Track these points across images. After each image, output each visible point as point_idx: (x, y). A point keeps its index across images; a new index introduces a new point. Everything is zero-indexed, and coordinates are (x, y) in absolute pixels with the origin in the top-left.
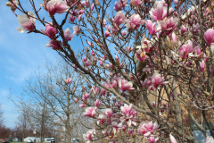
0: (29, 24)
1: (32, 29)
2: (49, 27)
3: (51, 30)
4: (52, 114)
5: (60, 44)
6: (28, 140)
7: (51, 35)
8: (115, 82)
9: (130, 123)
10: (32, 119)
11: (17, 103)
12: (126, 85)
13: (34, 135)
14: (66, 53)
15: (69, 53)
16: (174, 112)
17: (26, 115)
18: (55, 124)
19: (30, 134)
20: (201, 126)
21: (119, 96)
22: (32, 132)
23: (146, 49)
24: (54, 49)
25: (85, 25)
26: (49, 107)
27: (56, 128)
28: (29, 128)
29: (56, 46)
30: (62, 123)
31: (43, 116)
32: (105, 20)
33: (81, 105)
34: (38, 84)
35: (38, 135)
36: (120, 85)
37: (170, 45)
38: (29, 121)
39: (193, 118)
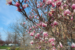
0: (10, 2)
1: (11, 4)
2: (17, 3)
3: (18, 4)
4: (18, 36)
5: (21, 10)
6: (10, 45)
7: (18, 6)
8: (40, 24)
9: (46, 38)
10: (11, 37)
11: (6, 32)
12: (44, 25)
13: (12, 43)
14: (23, 13)
15: (24, 13)
16: (61, 35)
17: (9, 36)
18: (19, 39)
19: (11, 43)
20: (70, 40)
21: (42, 29)
22: (11, 42)
23: (52, 12)
24: (19, 11)
25: (30, 4)
26: (17, 33)
27: (20, 41)
28: (10, 41)
29: (20, 10)
30: (22, 39)
31: (15, 36)
32: (37, 2)
33: (28, 33)
34: (13, 25)
35: (13, 43)
36: (42, 25)
37: (61, 10)
38: (10, 38)
39: (67, 37)
